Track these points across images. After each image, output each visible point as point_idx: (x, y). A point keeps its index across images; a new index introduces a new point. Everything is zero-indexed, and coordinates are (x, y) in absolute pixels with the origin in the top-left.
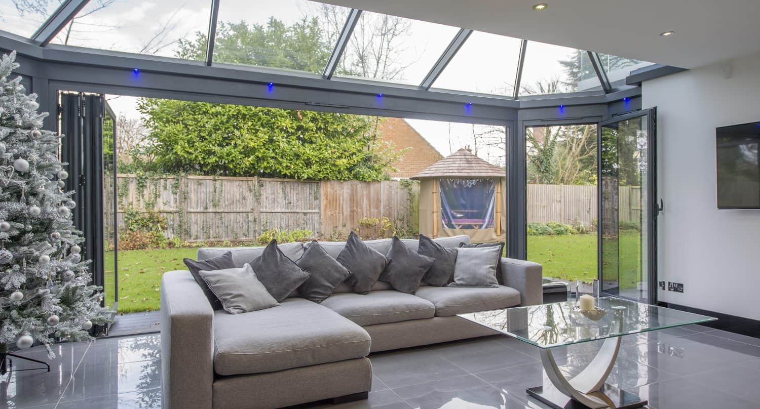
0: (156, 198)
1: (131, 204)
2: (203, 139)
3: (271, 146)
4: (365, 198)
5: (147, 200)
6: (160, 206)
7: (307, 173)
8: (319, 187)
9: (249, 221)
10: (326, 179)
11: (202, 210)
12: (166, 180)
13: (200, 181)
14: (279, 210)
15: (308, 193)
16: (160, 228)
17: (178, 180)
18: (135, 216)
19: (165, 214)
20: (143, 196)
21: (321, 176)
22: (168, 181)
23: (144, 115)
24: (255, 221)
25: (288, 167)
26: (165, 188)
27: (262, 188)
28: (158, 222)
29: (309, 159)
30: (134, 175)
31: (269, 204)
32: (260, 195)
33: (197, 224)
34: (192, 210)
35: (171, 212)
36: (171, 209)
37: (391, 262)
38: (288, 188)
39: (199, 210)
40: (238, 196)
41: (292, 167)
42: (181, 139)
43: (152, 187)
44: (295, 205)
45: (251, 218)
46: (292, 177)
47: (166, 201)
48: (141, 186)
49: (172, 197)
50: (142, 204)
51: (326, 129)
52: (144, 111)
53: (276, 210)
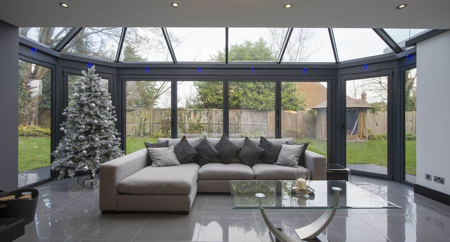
0: (200, 118)
1: (192, 120)
2: (217, 94)
3: (245, 96)
4: (289, 118)
5: (197, 119)
6: (202, 121)
7: (260, 107)
8: (267, 114)
9: (236, 128)
10: (270, 109)
11: (217, 123)
12: (204, 111)
13: (217, 111)
14: (249, 123)
15: (262, 117)
16: (202, 130)
17: (208, 111)
18: (193, 125)
19: (204, 124)
20: (196, 117)
21: (267, 108)
22: (205, 111)
23: (196, 87)
24: (238, 128)
25: (252, 105)
26: (204, 114)
27: (242, 114)
28: (201, 127)
29: (261, 101)
30: (193, 109)
31: (245, 121)
32: (241, 117)
33: (215, 129)
34: (213, 123)
35: (205, 124)
36: (206, 123)
37: (241, 149)
38: (253, 114)
39: (216, 123)
40: (232, 118)
41: (254, 105)
42: (209, 94)
43: (199, 114)
44: (256, 121)
45: (237, 127)
46: (254, 109)
47: (204, 119)
48: (195, 114)
49: (206, 117)
50: (196, 120)
51: (269, 87)
52: (196, 85)
53: (248, 124)
